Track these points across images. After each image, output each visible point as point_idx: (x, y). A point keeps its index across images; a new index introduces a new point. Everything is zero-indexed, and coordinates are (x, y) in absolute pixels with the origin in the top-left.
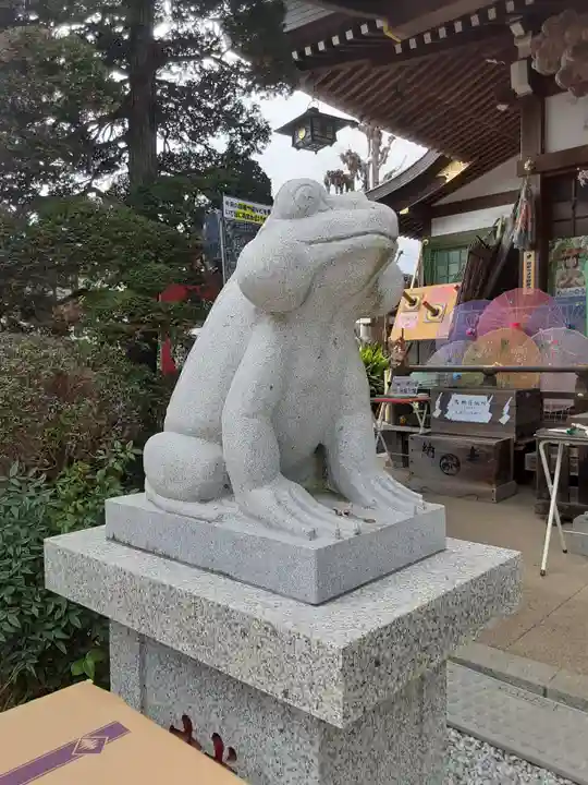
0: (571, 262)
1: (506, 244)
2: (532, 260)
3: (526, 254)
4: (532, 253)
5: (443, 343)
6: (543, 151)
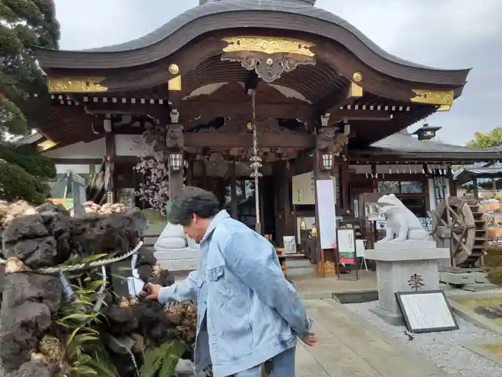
3: (109, 193)
4: (112, 193)
6: (115, 155)
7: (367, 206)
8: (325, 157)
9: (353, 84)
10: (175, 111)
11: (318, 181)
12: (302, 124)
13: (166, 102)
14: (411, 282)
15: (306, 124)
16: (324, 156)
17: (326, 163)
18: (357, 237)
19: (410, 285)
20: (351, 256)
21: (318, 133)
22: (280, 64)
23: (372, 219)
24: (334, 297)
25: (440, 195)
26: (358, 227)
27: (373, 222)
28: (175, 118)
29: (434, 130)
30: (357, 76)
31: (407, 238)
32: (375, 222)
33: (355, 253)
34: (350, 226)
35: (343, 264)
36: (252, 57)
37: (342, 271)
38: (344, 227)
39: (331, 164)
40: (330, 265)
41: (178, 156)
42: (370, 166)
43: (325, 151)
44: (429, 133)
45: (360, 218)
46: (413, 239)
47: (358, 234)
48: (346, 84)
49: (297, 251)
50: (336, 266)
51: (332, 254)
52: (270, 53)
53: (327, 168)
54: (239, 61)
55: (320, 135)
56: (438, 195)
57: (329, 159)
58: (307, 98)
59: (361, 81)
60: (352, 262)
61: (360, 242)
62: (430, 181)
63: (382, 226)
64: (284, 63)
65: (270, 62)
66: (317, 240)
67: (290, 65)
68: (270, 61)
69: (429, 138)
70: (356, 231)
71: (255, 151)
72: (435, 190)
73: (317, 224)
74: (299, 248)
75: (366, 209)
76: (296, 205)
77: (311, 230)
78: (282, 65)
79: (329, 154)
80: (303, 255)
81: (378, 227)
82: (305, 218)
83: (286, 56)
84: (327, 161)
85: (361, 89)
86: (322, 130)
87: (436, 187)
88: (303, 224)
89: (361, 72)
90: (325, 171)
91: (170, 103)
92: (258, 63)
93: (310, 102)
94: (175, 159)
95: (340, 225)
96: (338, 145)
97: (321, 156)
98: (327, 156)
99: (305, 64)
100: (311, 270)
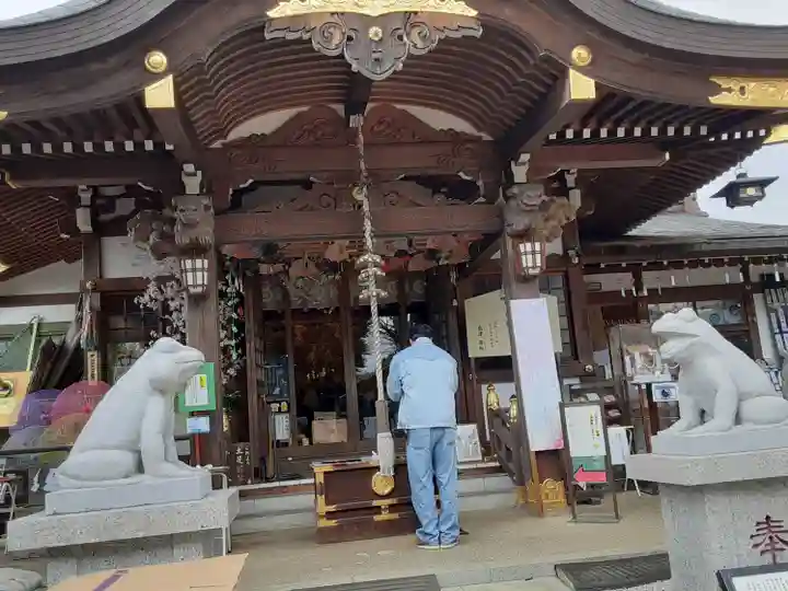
0: (125, 361)
1: (71, 343)
2: (95, 357)
3: (89, 354)
4: (96, 353)
5: (15, 429)
6: (101, 277)
7: (629, 354)
8: (526, 247)
9: (572, 72)
10: (189, 168)
11: (513, 303)
12: (473, 183)
13: (159, 145)
14: (758, 540)
15: (480, 183)
16: (522, 246)
17: (527, 261)
18: (609, 422)
19: (756, 546)
20: (600, 465)
21: (507, 198)
22: (400, 38)
23: (642, 379)
24: (561, 573)
25: (780, 327)
26: (610, 399)
27: (644, 387)
28: (193, 184)
29: (762, 184)
30: (580, 54)
31: (738, 420)
32: (649, 386)
33: (608, 458)
34: (593, 397)
35: (582, 484)
36: (335, 25)
37: (581, 498)
38: (583, 399)
39: (539, 264)
40: (552, 488)
41: (199, 263)
42: (630, 275)
43: (525, 235)
44: (751, 191)
45: (616, 379)
46: (756, 422)
47: (614, 413)
48: (556, 75)
49: (484, 455)
50: (566, 488)
51: (556, 461)
52: (375, 14)
53: (531, 272)
54: (306, 36)
55: (513, 203)
56: (775, 326)
57: (534, 253)
58: (480, 129)
59: (590, 64)
60: (602, 479)
61: (618, 432)
62: (758, 298)
63: (665, 394)
64: (408, 35)
65: (376, 34)
66: (520, 431)
67: (424, 38)
68: (375, 32)
69: (750, 201)
70: (607, 407)
71: (369, 243)
72: (769, 317)
73: (517, 397)
74: (487, 449)
75: (627, 359)
76: (477, 359)
77: (507, 410)
78: (405, 39)
79: (533, 242)
80: (498, 464)
81: (657, 397)
82: (496, 386)
83: (413, 19)
84: (530, 257)
85: (592, 82)
86: (515, 190)
87: (769, 310)
88: (492, 398)
89: (588, 44)
90: (526, 279)
91: (169, 147)
92: (350, 39)
93: (486, 137)
94: (194, 270)
95: (572, 396)
96: (553, 223)
97: (515, 247)
98: (529, 245)
99: (458, 35)
100: (513, 498)
